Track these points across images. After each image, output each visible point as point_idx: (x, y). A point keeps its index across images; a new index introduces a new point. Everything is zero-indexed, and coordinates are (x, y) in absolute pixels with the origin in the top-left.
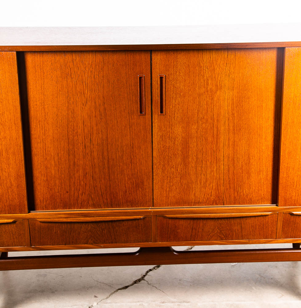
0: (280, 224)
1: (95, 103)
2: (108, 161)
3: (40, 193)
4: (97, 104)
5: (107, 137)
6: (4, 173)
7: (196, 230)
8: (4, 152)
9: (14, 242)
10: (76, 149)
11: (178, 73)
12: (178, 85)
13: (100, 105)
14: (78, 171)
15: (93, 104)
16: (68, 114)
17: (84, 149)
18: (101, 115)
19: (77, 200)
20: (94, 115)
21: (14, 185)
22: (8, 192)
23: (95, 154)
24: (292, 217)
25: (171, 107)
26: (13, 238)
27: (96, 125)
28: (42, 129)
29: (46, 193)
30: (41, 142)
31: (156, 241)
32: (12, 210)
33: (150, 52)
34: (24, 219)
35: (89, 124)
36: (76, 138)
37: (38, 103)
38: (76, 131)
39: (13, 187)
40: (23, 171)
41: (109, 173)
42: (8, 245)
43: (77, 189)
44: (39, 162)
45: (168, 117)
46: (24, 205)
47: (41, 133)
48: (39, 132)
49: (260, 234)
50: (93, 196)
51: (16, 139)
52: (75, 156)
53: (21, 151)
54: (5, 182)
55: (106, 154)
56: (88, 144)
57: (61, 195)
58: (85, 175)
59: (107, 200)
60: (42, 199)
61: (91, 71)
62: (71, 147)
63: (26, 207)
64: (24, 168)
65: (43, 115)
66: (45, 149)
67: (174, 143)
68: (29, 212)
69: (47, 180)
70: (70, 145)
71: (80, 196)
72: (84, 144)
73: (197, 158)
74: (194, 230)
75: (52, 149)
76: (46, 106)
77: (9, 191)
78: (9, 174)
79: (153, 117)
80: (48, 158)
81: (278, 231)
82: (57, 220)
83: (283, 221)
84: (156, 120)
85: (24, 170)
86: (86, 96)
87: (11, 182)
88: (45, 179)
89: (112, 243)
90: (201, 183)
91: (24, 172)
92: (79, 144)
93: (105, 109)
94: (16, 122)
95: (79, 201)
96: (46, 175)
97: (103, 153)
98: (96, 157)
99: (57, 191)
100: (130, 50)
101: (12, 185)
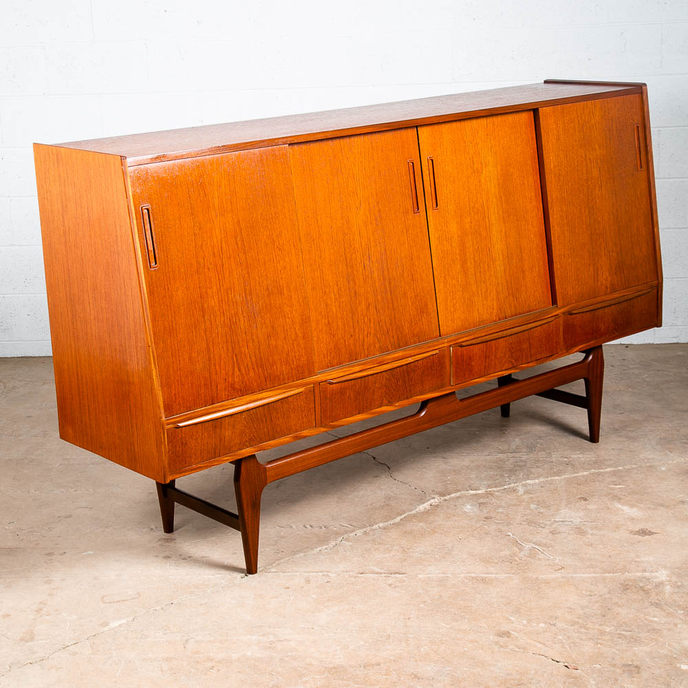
0: (561, 331)
1: (369, 204)
2: (390, 282)
3: (322, 344)
4: (371, 205)
5: (385, 249)
6: (288, 320)
7: (489, 357)
8: (285, 289)
10: (355, 273)
11: (445, 153)
12: (447, 167)
13: (374, 206)
14: (360, 303)
15: (367, 206)
16: (343, 224)
17: (364, 271)
18: (376, 220)
19: (363, 345)
20: (369, 222)
21: (300, 335)
22: (294, 347)
23: (375, 275)
24: (571, 317)
25: (443, 198)
26: (302, 418)
27: (373, 234)
29: (329, 343)
30: (317, 270)
31: (450, 384)
32: (300, 373)
33: (415, 130)
34: (315, 384)
35: (366, 235)
36: (354, 256)
37: (310, 214)
38: (353, 247)
39: (299, 338)
41: (392, 299)
43: (361, 329)
44: (318, 298)
45: (442, 211)
49: (546, 350)
50: (378, 336)
51: (297, 268)
52: (355, 284)
54: (289, 333)
55: (386, 272)
56: (367, 262)
57: (345, 341)
58: (368, 308)
59: (393, 337)
60: (325, 352)
62: (350, 270)
65: (316, 230)
66: (323, 278)
67: (451, 245)
69: (328, 322)
70: (348, 268)
71: (366, 339)
72: (363, 263)
73: (475, 261)
74: (487, 359)
75: (330, 276)
76: (319, 217)
78: (292, 321)
79: (428, 214)
80: (327, 290)
81: (561, 341)
82: (350, 377)
83: (564, 326)
84: (431, 218)
86: (359, 195)
87: (296, 333)
88: (327, 322)
89: (407, 398)
90: (482, 294)
92: (358, 265)
93: (380, 211)
94: (295, 244)
95: (366, 347)
96: (326, 316)
97: (383, 272)
98: (377, 280)
99: (340, 336)
100: (397, 129)
101: (297, 337)
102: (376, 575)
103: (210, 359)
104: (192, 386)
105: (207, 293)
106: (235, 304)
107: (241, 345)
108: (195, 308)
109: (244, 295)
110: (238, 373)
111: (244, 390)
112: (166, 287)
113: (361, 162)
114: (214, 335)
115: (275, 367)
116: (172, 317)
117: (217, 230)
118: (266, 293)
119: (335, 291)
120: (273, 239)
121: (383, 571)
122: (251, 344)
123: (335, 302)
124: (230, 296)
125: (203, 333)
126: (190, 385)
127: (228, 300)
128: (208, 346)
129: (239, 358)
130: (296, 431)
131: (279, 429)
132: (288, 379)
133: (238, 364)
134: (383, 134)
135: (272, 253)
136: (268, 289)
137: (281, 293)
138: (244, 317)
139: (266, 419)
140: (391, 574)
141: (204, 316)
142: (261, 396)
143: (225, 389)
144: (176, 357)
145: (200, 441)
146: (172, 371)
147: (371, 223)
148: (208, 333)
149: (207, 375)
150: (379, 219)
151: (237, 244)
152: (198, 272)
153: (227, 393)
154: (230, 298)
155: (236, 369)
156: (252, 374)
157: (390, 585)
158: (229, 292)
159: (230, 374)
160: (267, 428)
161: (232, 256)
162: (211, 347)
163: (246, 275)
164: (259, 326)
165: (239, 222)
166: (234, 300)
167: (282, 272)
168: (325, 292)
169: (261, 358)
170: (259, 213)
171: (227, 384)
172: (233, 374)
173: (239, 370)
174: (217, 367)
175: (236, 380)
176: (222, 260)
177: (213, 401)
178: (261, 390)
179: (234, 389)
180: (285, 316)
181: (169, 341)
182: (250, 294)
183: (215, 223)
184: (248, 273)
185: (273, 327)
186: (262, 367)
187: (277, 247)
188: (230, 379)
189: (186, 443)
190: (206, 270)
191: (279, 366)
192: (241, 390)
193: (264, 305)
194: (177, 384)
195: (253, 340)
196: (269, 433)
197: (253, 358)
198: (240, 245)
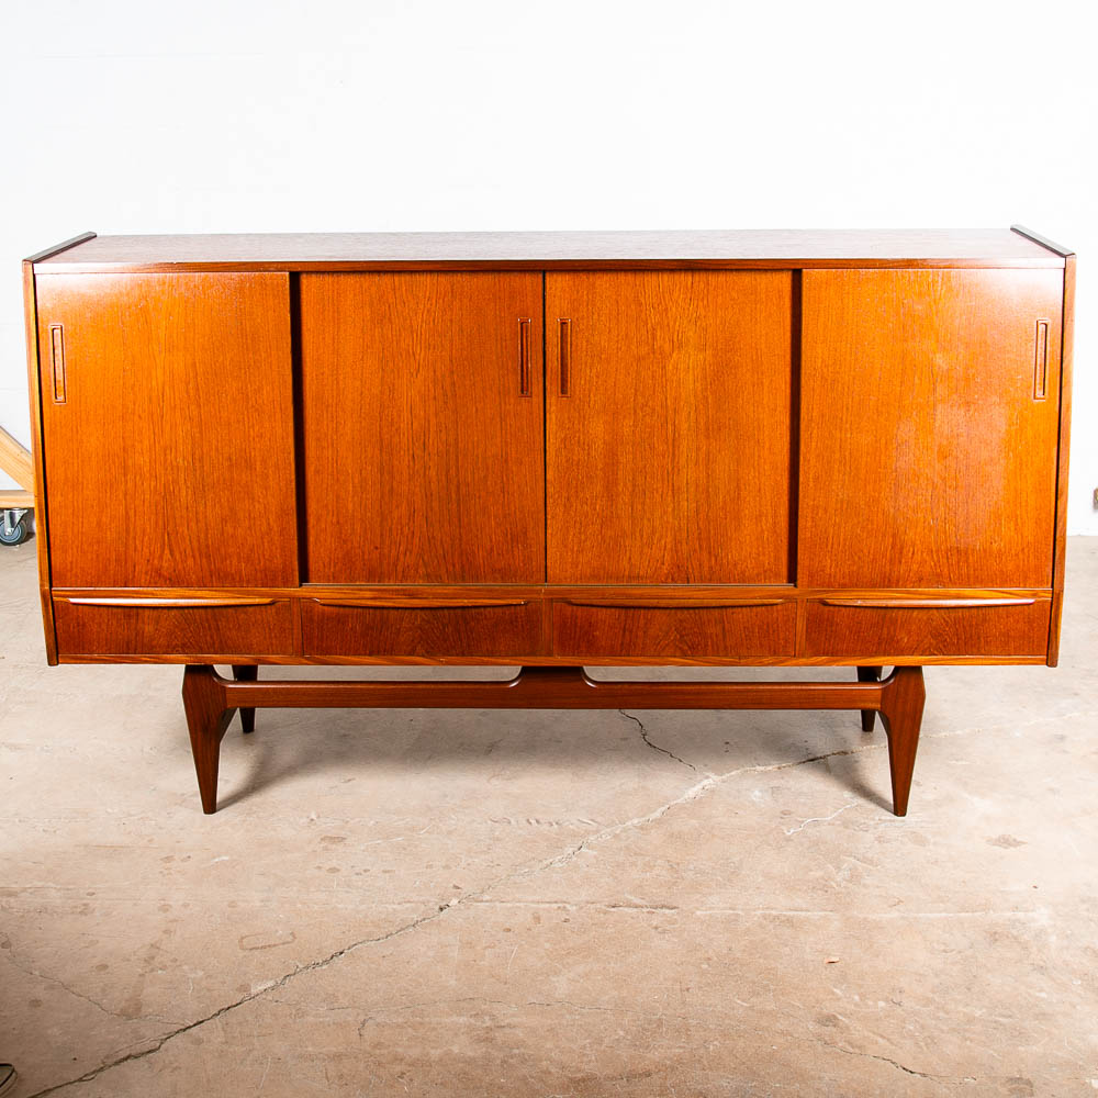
0: (801, 625)
1: (435, 372)
2: (458, 487)
4: (438, 373)
5: (456, 440)
6: (257, 505)
7: (631, 632)
8: (258, 463)
9: (272, 644)
10: (396, 463)
11: (595, 317)
12: (596, 338)
13: (444, 377)
14: (398, 506)
15: (431, 374)
16: (382, 393)
17: (411, 463)
18: (445, 395)
19: (395, 564)
20: (431, 396)
21: (275, 529)
22: (263, 543)
23: (433, 473)
24: (827, 608)
25: (583, 382)
26: (271, 637)
27: (436, 415)
29: (336, 549)
31: (550, 654)
32: (268, 579)
33: (541, 276)
34: (292, 598)
35: (422, 413)
36: (396, 439)
38: (396, 426)
39: (273, 533)
40: (293, 501)
41: (459, 511)
43: (395, 543)
45: (578, 401)
46: (293, 570)
48: (325, 427)
49: (761, 645)
50: (426, 558)
51: (283, 439)
52: (393, 477)
53: (290, 463)
54: (259, 523)
55: (453, 472)
56: (419, 452)
57: (363, 553)
58: (412, 516)
59: (453, 565)
60: (328, 560)
61: (428, 311)
62: (386, 458)
63: (297, 573)
64: (294, 495)
65: (335, 393)
66: (337, 460)
67: (589, 454)
68: (301, 585)
69: (338, 522)
70: (384, 454)
71: (402, 557)
72: (411, 452)
73: (634, 486)
74: (627, 633)
75: (349, 460)
76: (341, 377)
77: (265, 540)
78: (265, 508)
79: (548, 401)
80: (342, 478)
81: (798, 640)
82: (355, 602)
83: (808, 619)
84: (553, 408)
85: (294, 499)
86: (417, 357)
87: (269, 524)
88: (335, 520)
89: (463, 655)
90: (642, 536)
91: (294, 504)
92: (402, 453)
93: (454, 384)
95: (400, 568)
96: (336, 512)
97: (448, 471)
98: (434, 479)
99: (357, 545)
100: (503, 271)
101: (271, 530)
103: (127, 531)
104: (97, 557)
105: (133, 446)
106: (175, 469)
107: (178, 521)
108: (114, 463)
109: (190, 460)
110: (169, 556)
111: (175, 581)
114: (137, 502)
115: (228, 562)
116: (78, 466)
117: (159, 370)
118: (226, 464)
119: (356, 481)
121: (643, 903)
122: (193, 524)
123: (353, 497)
124: (169, 457)
125: (121, 496)
126: (94, 556)
127: (165, 461)
128: (127, 513)
129: (172, 538)
130: (260, 652)
131: (230, 644)
132: (248, 582)
133: (170, 545)
135: (243, 414)
136: (230, 459)
137: (250, 467)
138: (187, 487)
139: (209, 626)
140: (656, 908)
141: (125, 475)
142: (199, 593)
143: (146, 573)
145: (104, 626)
146: (70, 534)
147: (435, 398)
148: (129, 497)
149: (122, 549)
150: (449, 394)
151: (188, 392)
152: (123, 419)
153: (148, 577)
154: (169, 461)
155: (167, 551)
156: (190, 562)
157: (656, 928)
158: (168, 452)
159: (157, 555)
160: (212, 637)
161: (178, 406)
162: (132, 513)
163: (197, 435)
164: (209, 504)
165: (194, 364)
166: (174, 463)
167: (257, 439)
168: (338, 479)
169: (207, 546)
171: (149, 567)
172: (161, 557)
173: (172, 554)
174: (138, 543)
175: (165, 565)
176: (162, 411)
177: (126, 581)
178: (203, 585)
179: (160, 575)
180: (253, 499)
181: (70, 496)
182: (201, 460)
183: (157, 360)
184: (201, 432)
185: (231, 510)
186: (208, 557)
187: (253, 406)
188: (156, 562)
189: (84, 625)
190: (136, 418)
191: (235, 562)
192: (170, 580)
193: (222, 479)
194: (75, 550)
195: (198, 521)
196: (214, 643)
197: (195, 544)
198: (192, 392)
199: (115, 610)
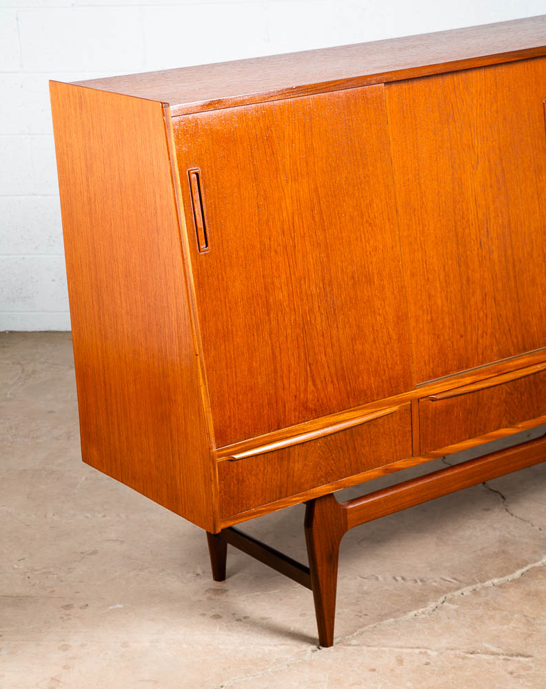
1: (489, 161)
2: (514, 265)
3: (423, 348)
4: (492, 163)
5: (509, 221)
6: (378, 317)
8: (376, 277)
9: (396, 451)
10: (469, 253)
13: (496, 164)
14: (474, 292)
15: (487, 164)
16: (453, 189)
17: (480, 250)
18: (498, 182)
19: (476, 348)
20: (489, 185)
21: (394, 337)
22: (386, 352)
23: (495, 255)
26: (395, 445)
27: (494, 201)
28: (419, 224)
29: (432, 346)
30: (418, 250)
32: (393, 387)
34: (413, 400)
35: (484, 202)
36: (467, 230)
37: (410, 176)
38: (466, 219)
39: (392, 341)
41: (516, 287)
42: (387, 460)
43: (475, 327)
44: (419, 287)
47: (418, 232)
48: (414, 231)
50: (497, 336)
51: (393, 248)
52: (468, 267)
54: (380, 335)
55: (509, 252)
56: (484, 239)
57: (453, 343)
58: (484, 300)
59: (517, 338)
60: (427, 357)
62: (461, 250)
65: (419, 197)
66: (426, 261)
69: (432, 320)
70: (460, 247)
71: (480, 341)
72: (479, 240)
75: (435, 257)
76: (422, 181)
77: (387, 351)
78: (385, 319)
80: (431, 277)
86: (476, 150)
87: (389, 334)
88: (429, 318)
89: (534, 417)
92: (473, 242)
93: (503, 170)
94: (390, 216)
95: (480, 351)
96: (429, 310)
97: (506, 251)
98: (496, 261)
99: (447, 338)
100: (530, 59)
101: (390, 339)
102: (492, 657)
103: (275, 371)
104: (252, 405)
105: (273, 283)
106: (310, 298)
107: (317, 351)
108: (258, 304)
109: (321, 285)
110: (312, 387)
111: (320, 410)
112: (220, 277)
113: (481, 105)
114: (281, 339)
115: (360, 379)
116: (227, 315)
117: (287, 200)
118: (351, 283)
119: (442, 277)
120: (362, 212)
121: (500, 651)
122: (329, 350)
123: (441, 292)
124: (303, 287)
125: (267, 337)
126: (249, 405)
127: (301, 292)
128: (273, 353)
129: (313, 368)
131: (364, 461)
132: (378, 394)
133: (313, 377)
134: (510, 66)
135: (360, 230)
136: (353, 277)
137: (370, 281)
138: (322, 314)
139: (348, 447)
140: (512, 656)
141: (269, 314)
142: (341, 417)
143: (295, 409)
144: (231, 368)
145: (260, 476)
146: (225, 387)
147: (491, 186)
148: (273, 336)
149: (272, 392)
150: (501, 181)
151: (313, 217)
152: (262, 257)
153: (297, 414)
154: (304, 290)
155: (310, 383)
156: (330, 388)
157: (511, 673)
158: (302, 282)
159: (302, 388)
160: (349, 459)
162: (277, 353)
163: (325, 260)
164: (340, 326)
165: (316, 189)
166: (309, 292)
167: (372, 253)
168: (428, 279)
169: (343, 368)
170: (344, 175)
171: (297, 402)
172: (306, 389)
173: (315, 385)
174: (285, 381)
175: (310, 397)
176: (293, 241)
177: (278, 423)
178: (342, 408)
179: (306, 408)
180: (374, 312)
181: (223, 347)
182: (330, 284)
183: (286, 191)
184: (328, 257)
185: (358, 327)
186: (344, 380)
187: (366, 222)
188: (302, 396)
189: (243, 481)
190: (273, 253)
191: (366, 378)
192: (316, 410)
193: (348, 298)
194: (232, 403)
195: (332, 345)
196: (351, 465)
197: (333, 370)
198: (317, 219)
199: (270, 456)
